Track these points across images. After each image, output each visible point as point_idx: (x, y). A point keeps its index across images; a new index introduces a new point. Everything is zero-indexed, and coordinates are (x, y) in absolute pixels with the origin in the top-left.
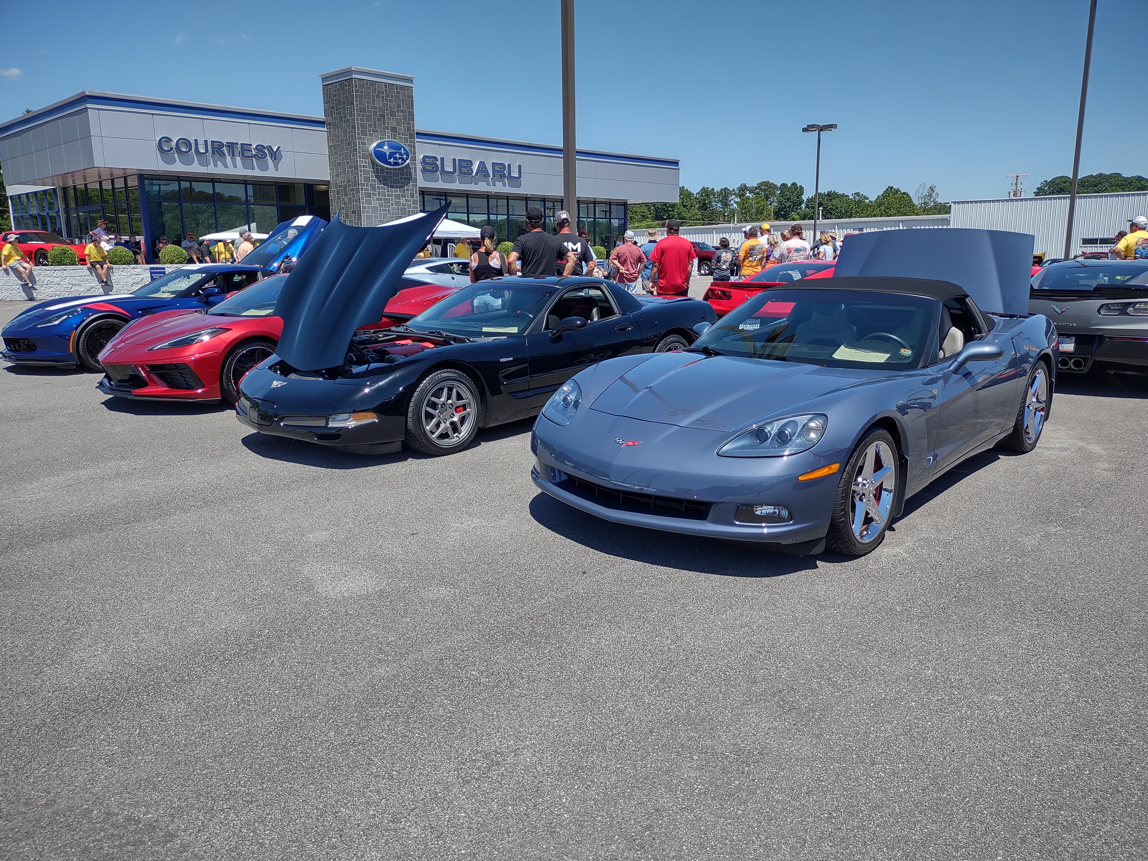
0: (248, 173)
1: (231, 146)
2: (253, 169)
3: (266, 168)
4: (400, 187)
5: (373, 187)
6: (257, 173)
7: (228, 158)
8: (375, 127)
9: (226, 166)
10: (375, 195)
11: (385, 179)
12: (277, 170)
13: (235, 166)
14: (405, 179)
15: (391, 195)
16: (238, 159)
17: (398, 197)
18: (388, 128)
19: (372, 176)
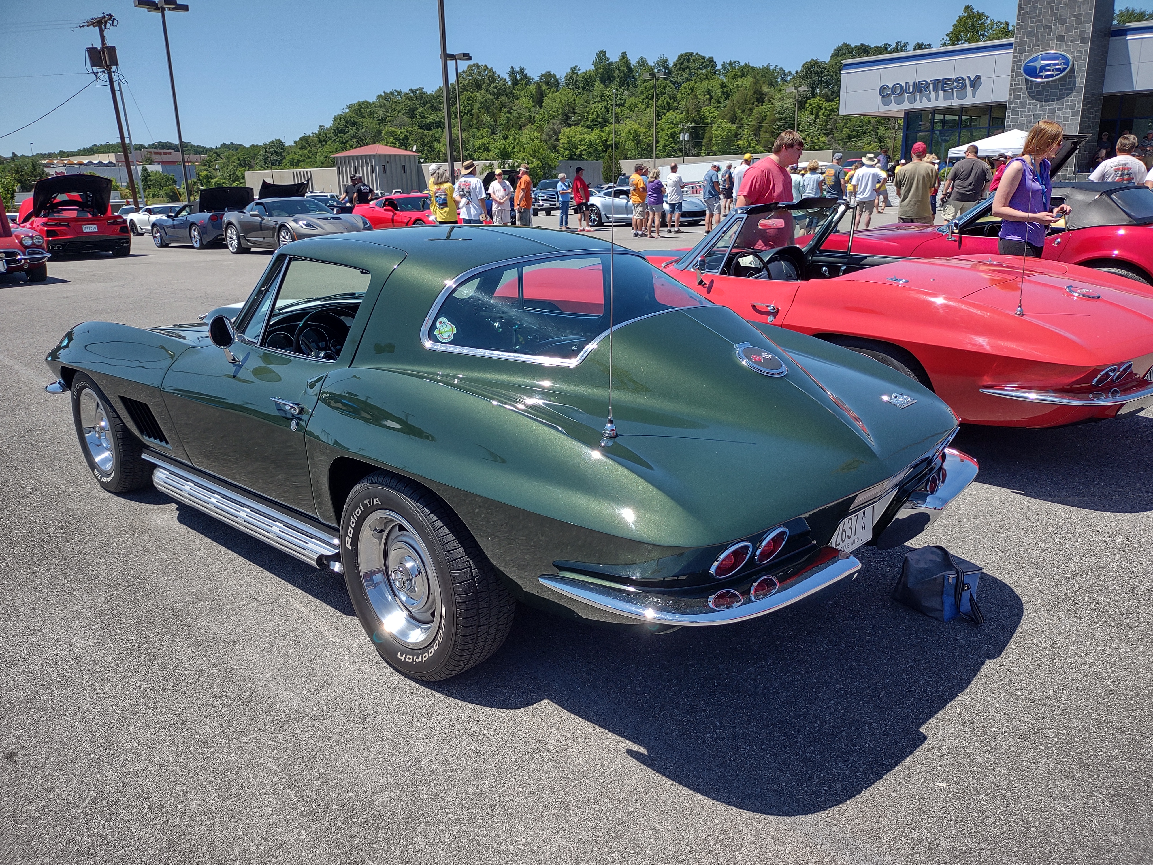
0: (948, 103)
1: (936, 82)
2: (952, 99)
3: (964, 97)
4: (1058, 100)
5: (1023, 105)
6: (956, 102)
7: (933, 93)
8: (1037, 41)
9: (929, 101)
10: (1024, 112)
11: (1039, 93)
12: (974, 97)
13: (937, 100)
14: (1066, 90)
15: (1044, 110)
16: (941, 93)
17: (1053, 111)
18: (1053, 39)
19: (1024, 93)
